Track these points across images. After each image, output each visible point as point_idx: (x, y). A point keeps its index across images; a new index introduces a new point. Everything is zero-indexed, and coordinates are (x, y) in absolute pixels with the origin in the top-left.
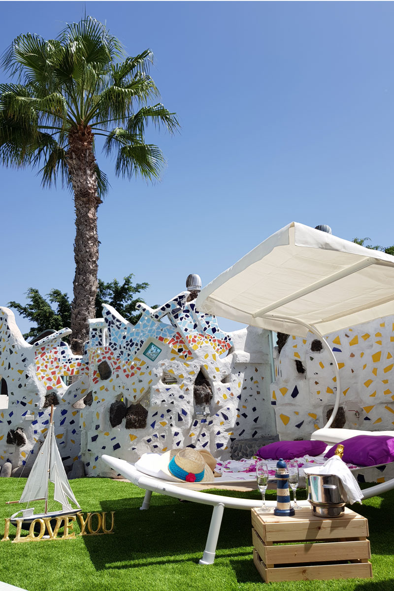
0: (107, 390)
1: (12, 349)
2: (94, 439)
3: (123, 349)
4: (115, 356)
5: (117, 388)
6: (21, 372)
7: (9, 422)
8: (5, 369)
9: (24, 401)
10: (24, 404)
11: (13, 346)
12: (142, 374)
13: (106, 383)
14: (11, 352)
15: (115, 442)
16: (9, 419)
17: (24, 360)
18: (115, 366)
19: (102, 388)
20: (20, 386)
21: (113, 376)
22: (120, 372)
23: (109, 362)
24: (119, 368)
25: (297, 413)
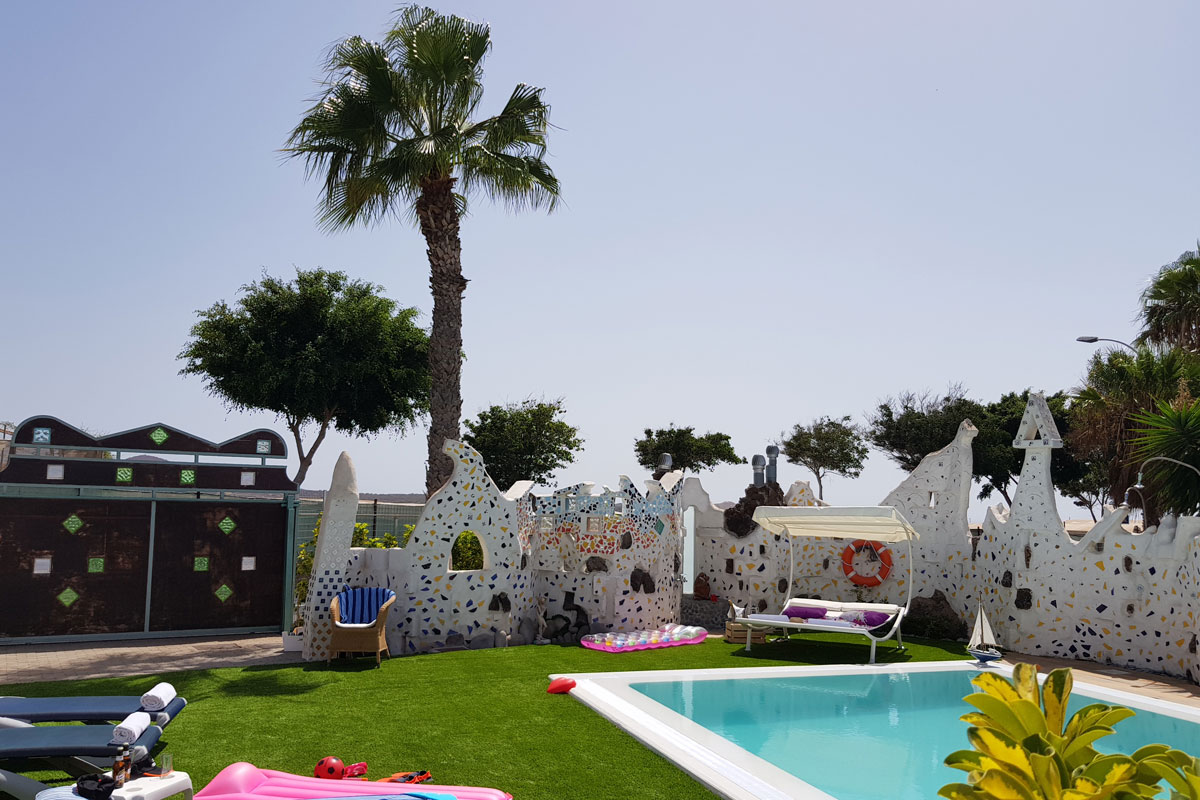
0: (628, 558)
1: (494, 501)
2: (622, 603)
3: (642, 522)
4: (636, 527)
5: (637, 558)
6: (504, 529)
7: (492, 587)
8: (484, 524)
9: (507, 563)
10: (506, 566)
11: (495, 499)
12: (655, 545)
13: (626, 552)
14: (493, 505)
15: (638, 605)
16: (492, 582)
17: (507, 516)
18: (636, 537)
19: (624, 557)
20: (504, 546)
21: (633, 546)
22: (639, 543)
23: (631, 533)
24: (638, 539)
25: (764, 582)
